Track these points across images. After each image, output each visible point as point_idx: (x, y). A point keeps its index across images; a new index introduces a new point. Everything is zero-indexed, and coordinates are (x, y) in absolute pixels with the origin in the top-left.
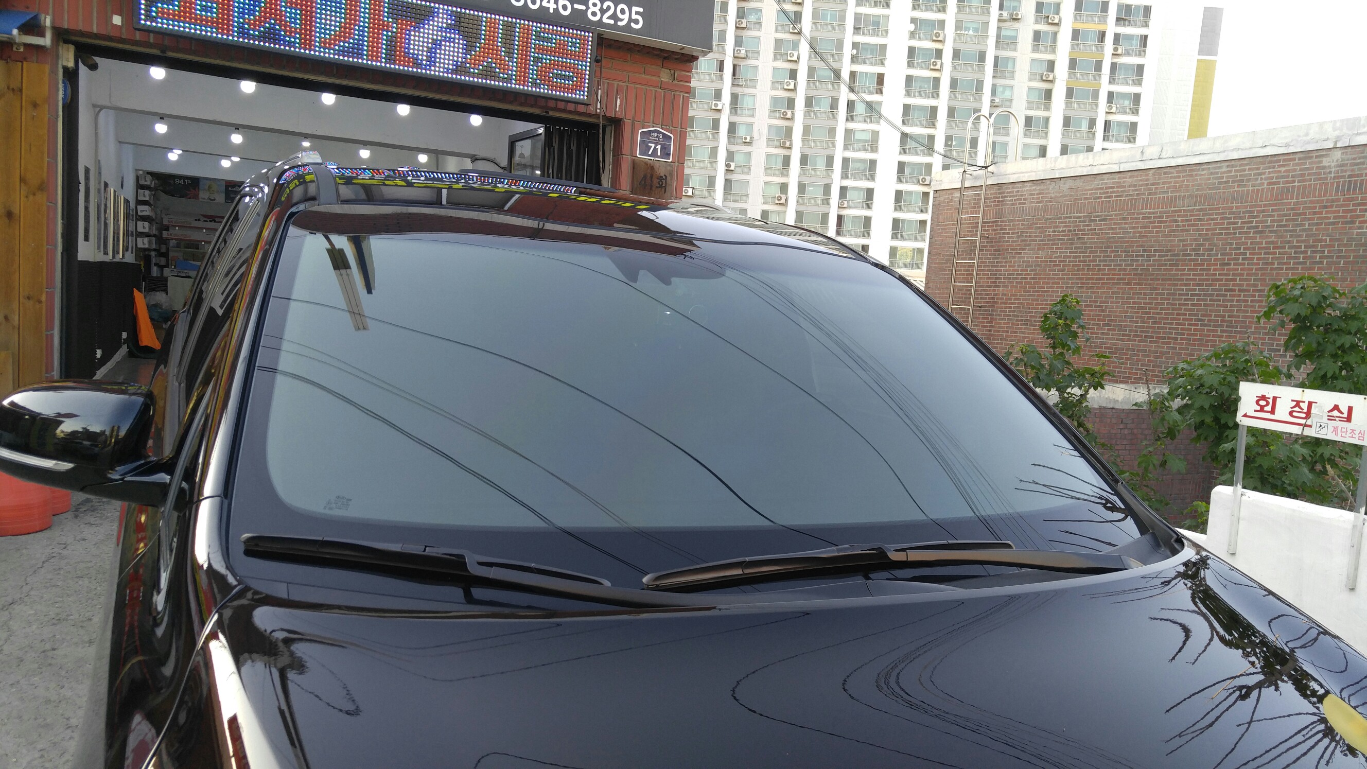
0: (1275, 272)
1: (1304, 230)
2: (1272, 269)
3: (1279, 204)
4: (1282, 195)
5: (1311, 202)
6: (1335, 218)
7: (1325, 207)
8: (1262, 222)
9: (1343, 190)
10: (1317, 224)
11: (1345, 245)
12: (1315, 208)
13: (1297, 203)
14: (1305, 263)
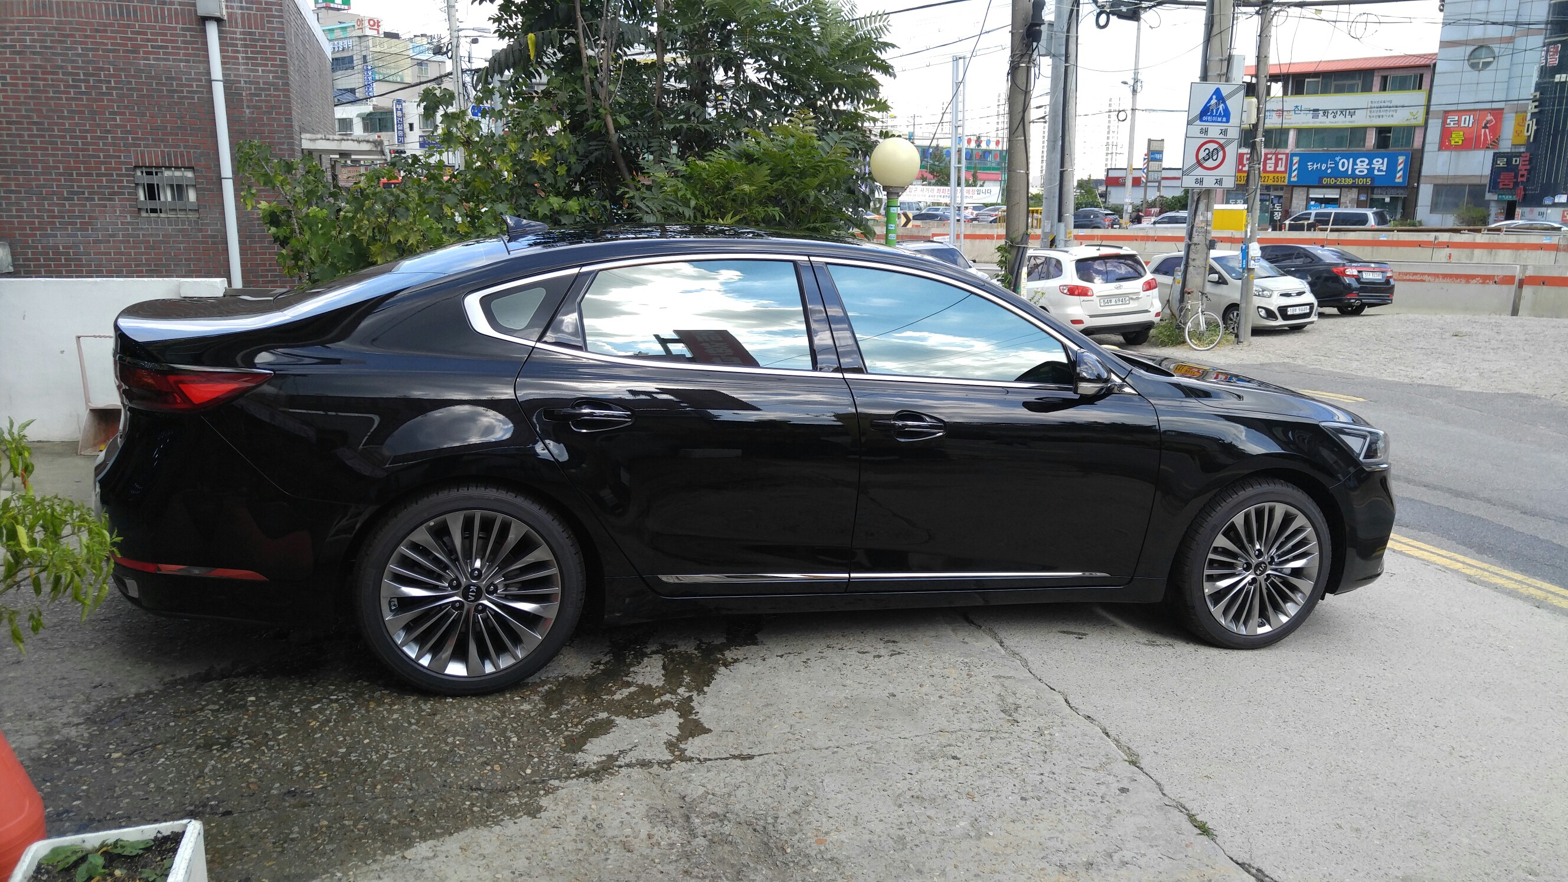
0: (52, 102)
1: (79, 55)
2: (47, 98)
3: (37, 22)
4: (38, 10)
5: (78, 23)
6: (112, 44)
7: (97, 31)
8: (19, 41)
9: (115, 14)
10: (92, 50)
11: (133, 77)
12: (86, 30)
13: (59, 22)
14: (90, 94)
